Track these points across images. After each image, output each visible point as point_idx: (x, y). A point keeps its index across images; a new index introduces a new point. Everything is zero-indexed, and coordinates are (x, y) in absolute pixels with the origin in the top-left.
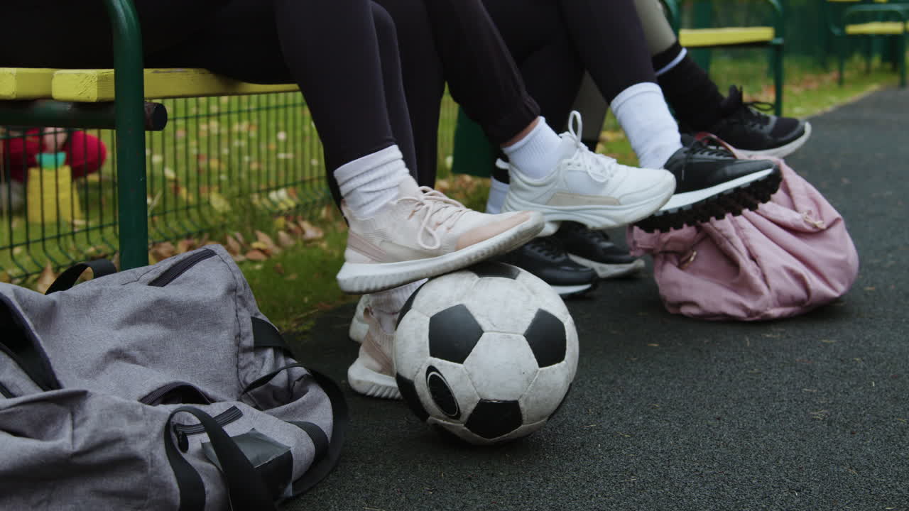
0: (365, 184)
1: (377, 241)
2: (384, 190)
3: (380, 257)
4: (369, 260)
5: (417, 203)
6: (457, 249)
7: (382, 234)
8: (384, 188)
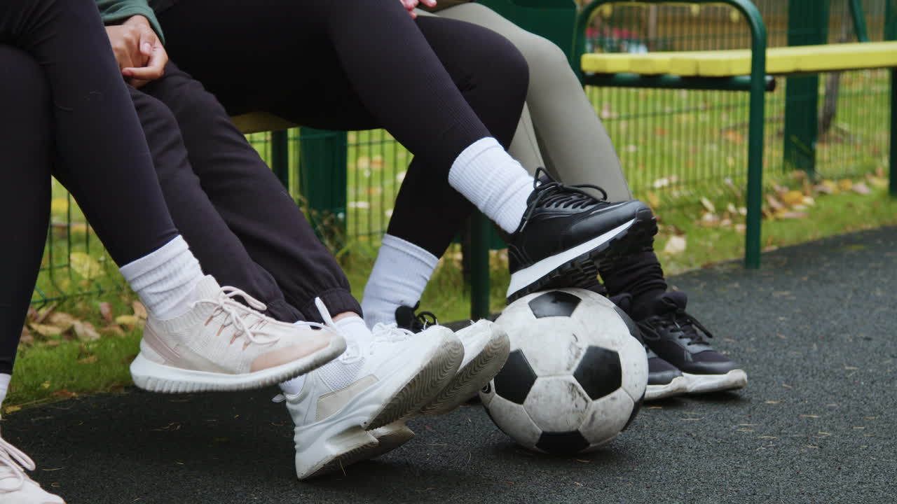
0: (151, 285)
1: (172, 344)
2: (172, 290)
3: (175, 360)
4: (164, 361)
5: (216, 308)
6: (252, 370)
7: (177, 338)
8: (171, 287)
